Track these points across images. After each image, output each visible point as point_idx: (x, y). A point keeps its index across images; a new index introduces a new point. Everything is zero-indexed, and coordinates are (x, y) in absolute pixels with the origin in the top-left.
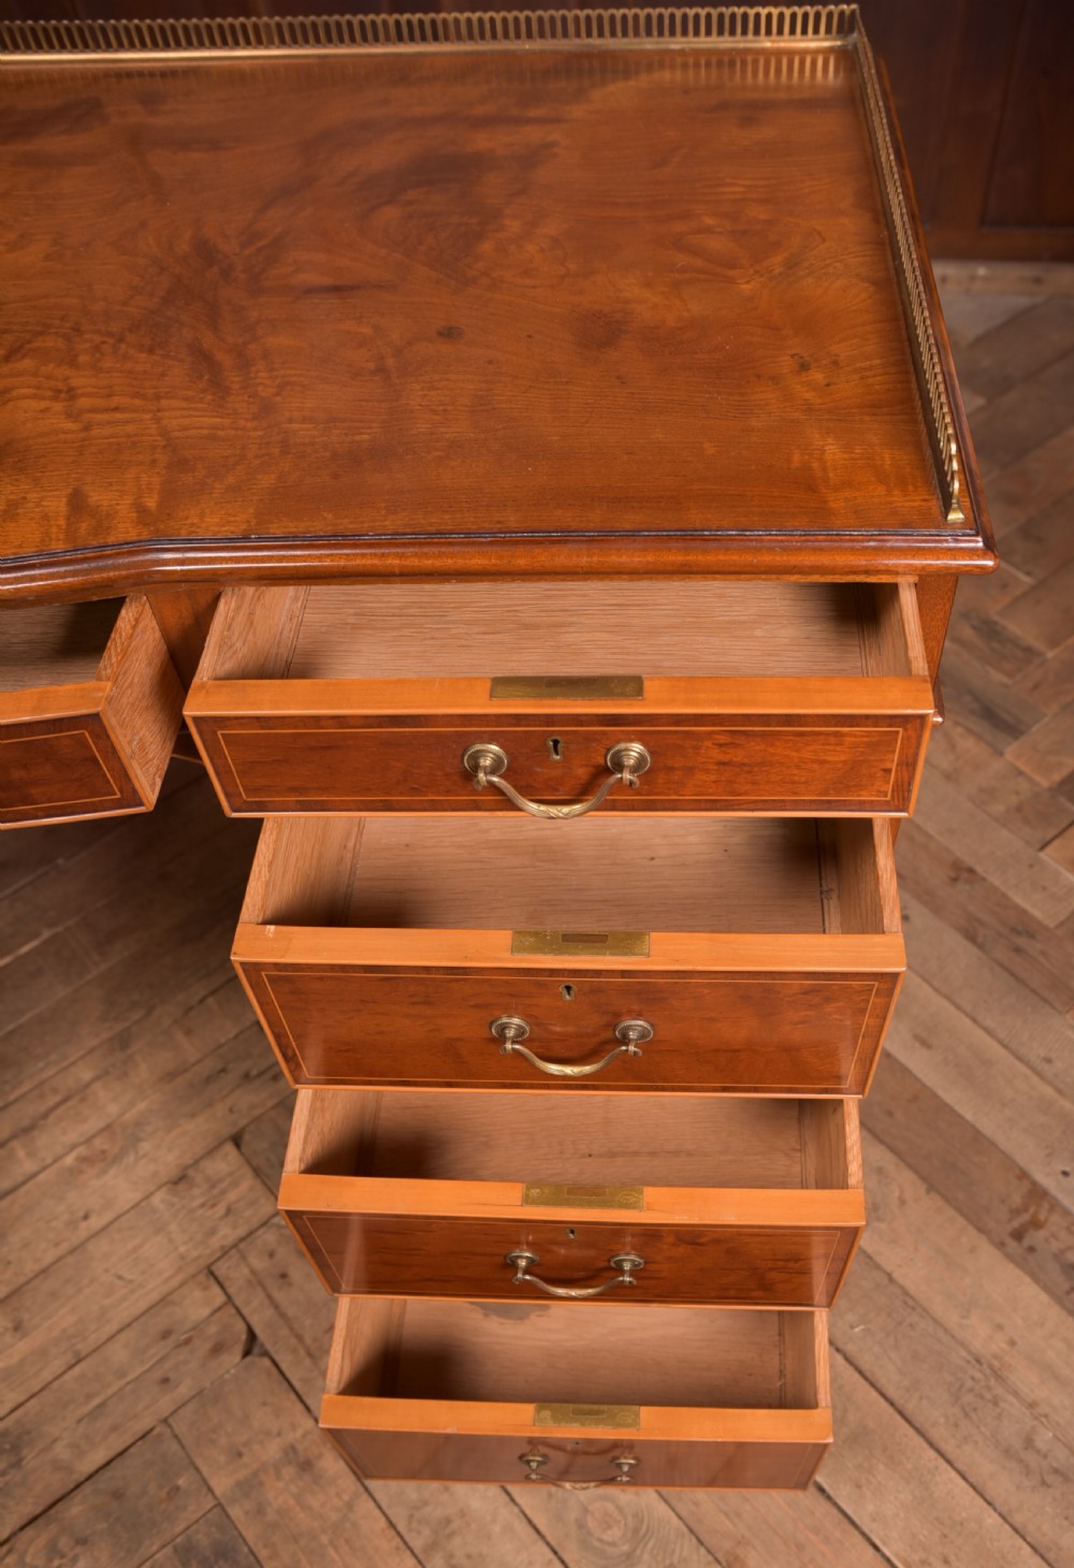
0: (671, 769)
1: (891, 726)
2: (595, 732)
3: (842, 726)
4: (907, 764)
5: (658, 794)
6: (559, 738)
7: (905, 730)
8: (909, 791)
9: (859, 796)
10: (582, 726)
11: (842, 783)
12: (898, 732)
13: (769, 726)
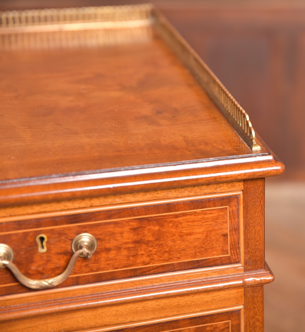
0: (108, 250)
1: (222, 205)
2: (65, 229)
3: (197, 208)
4: (235, 230)
5: (103, 270)
6: (44, 236)
7: (230, 206)
8: (239, 248)
9: (213, 255)
10: (57, 225)
11: (202, 247)
12: (226, 208)
13: (159, 213)
